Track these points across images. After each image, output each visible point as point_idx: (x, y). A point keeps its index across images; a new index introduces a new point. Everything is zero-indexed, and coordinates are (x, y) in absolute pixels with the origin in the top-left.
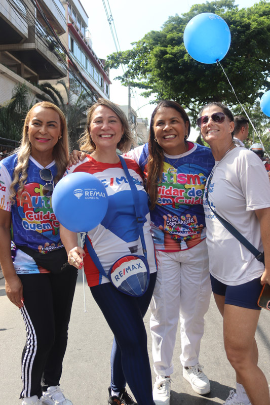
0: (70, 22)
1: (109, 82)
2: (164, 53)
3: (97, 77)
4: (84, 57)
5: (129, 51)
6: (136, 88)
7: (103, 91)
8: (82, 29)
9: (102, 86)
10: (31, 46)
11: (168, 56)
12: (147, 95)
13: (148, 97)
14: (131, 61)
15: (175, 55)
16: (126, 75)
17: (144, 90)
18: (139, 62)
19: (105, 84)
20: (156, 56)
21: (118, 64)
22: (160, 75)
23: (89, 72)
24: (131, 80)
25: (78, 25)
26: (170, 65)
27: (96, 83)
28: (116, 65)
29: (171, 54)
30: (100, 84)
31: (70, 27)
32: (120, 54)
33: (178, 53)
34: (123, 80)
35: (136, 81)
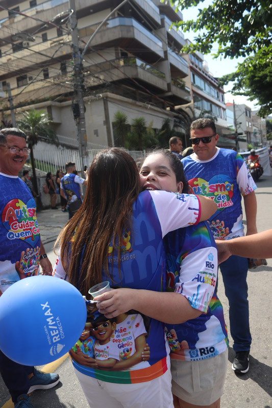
0: (191, 65)
1: (224, 93)
2: (254, 77)
3: (214, 92)
4: (202, 82)
5: (233, 73)
6: (243, 96)
7: (219, 101)
8: (200, 63)
9: (218, 97)
10: (170, 94)
11: (256, 79)
12: (251, 99)
13: (252, 100)
14: (236, 79)
15: (260, 77)
16: (234, 89)
17: (248, 97)
18: (242, 80)
19: (220, 94)
20: (249, 79)
21: (227, 83)
22: (253, 91)
23: (207, 92)
24: (238, 92)
25: (197, 62)
26: (258, 85)
27: (213, 97)
28: (226, 83)
29: (259, 77)
30: (216, 96)
31: (191, 68)
32: (227, 76)
33: (263, 76)
34: (232, 92)
35: (242, 91)
